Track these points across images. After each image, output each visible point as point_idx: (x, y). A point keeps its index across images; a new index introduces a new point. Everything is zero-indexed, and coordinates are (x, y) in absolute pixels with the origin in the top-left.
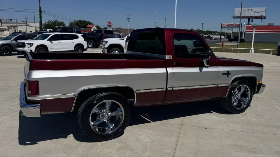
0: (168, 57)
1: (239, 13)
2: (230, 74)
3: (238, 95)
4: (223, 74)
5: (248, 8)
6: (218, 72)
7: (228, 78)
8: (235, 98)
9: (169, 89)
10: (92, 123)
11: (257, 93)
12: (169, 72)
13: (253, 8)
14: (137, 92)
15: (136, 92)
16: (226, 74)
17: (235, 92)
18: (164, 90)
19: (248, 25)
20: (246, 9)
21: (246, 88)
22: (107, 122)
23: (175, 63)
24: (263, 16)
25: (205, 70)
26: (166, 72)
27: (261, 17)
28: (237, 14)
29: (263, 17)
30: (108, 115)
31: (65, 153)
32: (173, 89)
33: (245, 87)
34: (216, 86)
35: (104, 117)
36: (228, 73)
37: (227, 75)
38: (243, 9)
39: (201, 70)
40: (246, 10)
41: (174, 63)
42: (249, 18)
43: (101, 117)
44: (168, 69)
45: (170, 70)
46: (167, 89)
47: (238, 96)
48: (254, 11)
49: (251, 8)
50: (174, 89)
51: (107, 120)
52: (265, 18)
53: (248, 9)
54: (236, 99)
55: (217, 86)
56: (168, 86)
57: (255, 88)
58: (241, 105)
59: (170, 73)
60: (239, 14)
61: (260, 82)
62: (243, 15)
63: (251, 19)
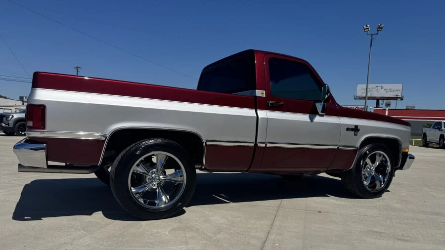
0: (259, 93)
1: (364, 91)
2: (358, 130)
3: (370, 168)
4: (348, 129)
5: (377, 85)
6: (340, 126)
7: (355, 137)
8: (367, 174)
9: (259, 145)
10: (133, 190)
11: (401, 168)
12: (260, 116)
13: (383, 85)
14: (208, 143)
15: (206, 143)
16: (352, 130)
17: (366, 164)
18: (252, 145)
19: (376, 107)
20: (374, 85)
21: (384, 157)
22: (157, 190)
23: (270, 102)
24: (398, 96)
25: (318, 119)
26: (256, 116)
27: (396, 98)
28: (361, 93)
29: (399, 98)
30: (159, 177)
31: (85, 231)
32: (266, 145)
33: (382, 156)
34: (336, 147)
35: (152, 181)
36: (356, 129)
37: (353, 132)
38: (370, 86)
39: (312, 119)
40: (373, 88)
41: (268, 103)
42: (378, 99)
43: (147, 181)
44: (259, 111)
45: (262, 114)
46: (256, 145)
47: (370, 170)
48: (385, 89)
49: (380, 85)
50: (268, 145)
51: (158, 186)
52: (402, 100)
53: (377, 87)
54: (368, 176)
55: (338, 148)
56: (258, 140)
57: (398, 161)
58: (376, 185)
59: (263, 118)
60: (363, 93)
61: (407, 151)
62: (369, 95)
63: (381, 101)
